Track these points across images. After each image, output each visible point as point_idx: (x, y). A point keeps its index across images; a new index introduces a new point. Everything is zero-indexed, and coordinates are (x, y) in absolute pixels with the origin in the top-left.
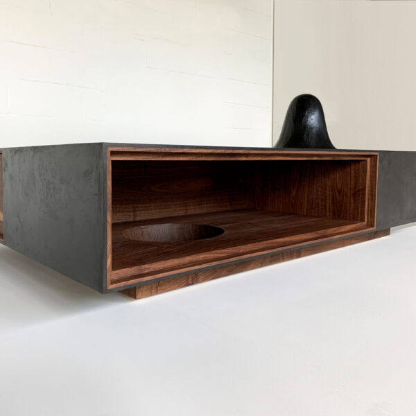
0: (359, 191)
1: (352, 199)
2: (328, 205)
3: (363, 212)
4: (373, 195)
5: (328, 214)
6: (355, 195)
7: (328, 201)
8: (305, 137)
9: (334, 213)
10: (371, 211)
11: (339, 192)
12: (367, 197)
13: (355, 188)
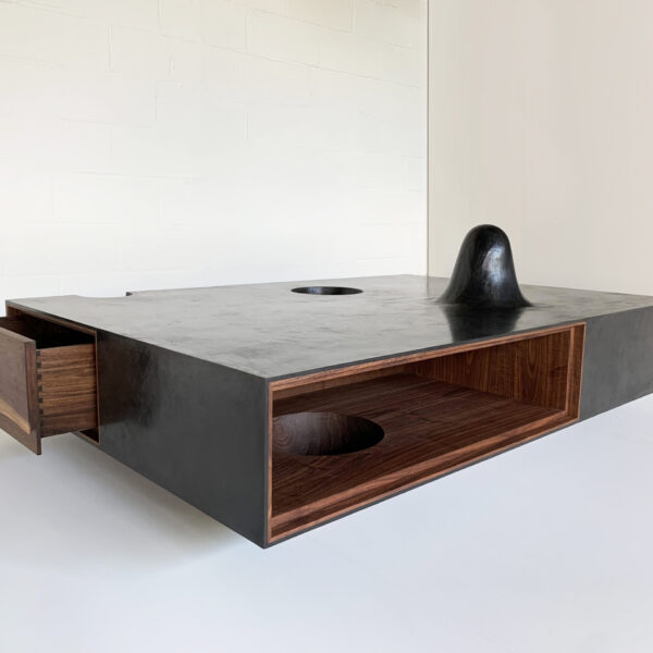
0: (558, 369)
1: (549, 379)
2: (516, 382)
3: (563, 397)
4: (577, 376)
5: (516, 394)
6: (553, 374)
7: (516, 378)
8: (486, 288)
9: (524, 394)
10: (574, 398)
11: (532, 368)
12: (568, 377)
13: (553, 364)
